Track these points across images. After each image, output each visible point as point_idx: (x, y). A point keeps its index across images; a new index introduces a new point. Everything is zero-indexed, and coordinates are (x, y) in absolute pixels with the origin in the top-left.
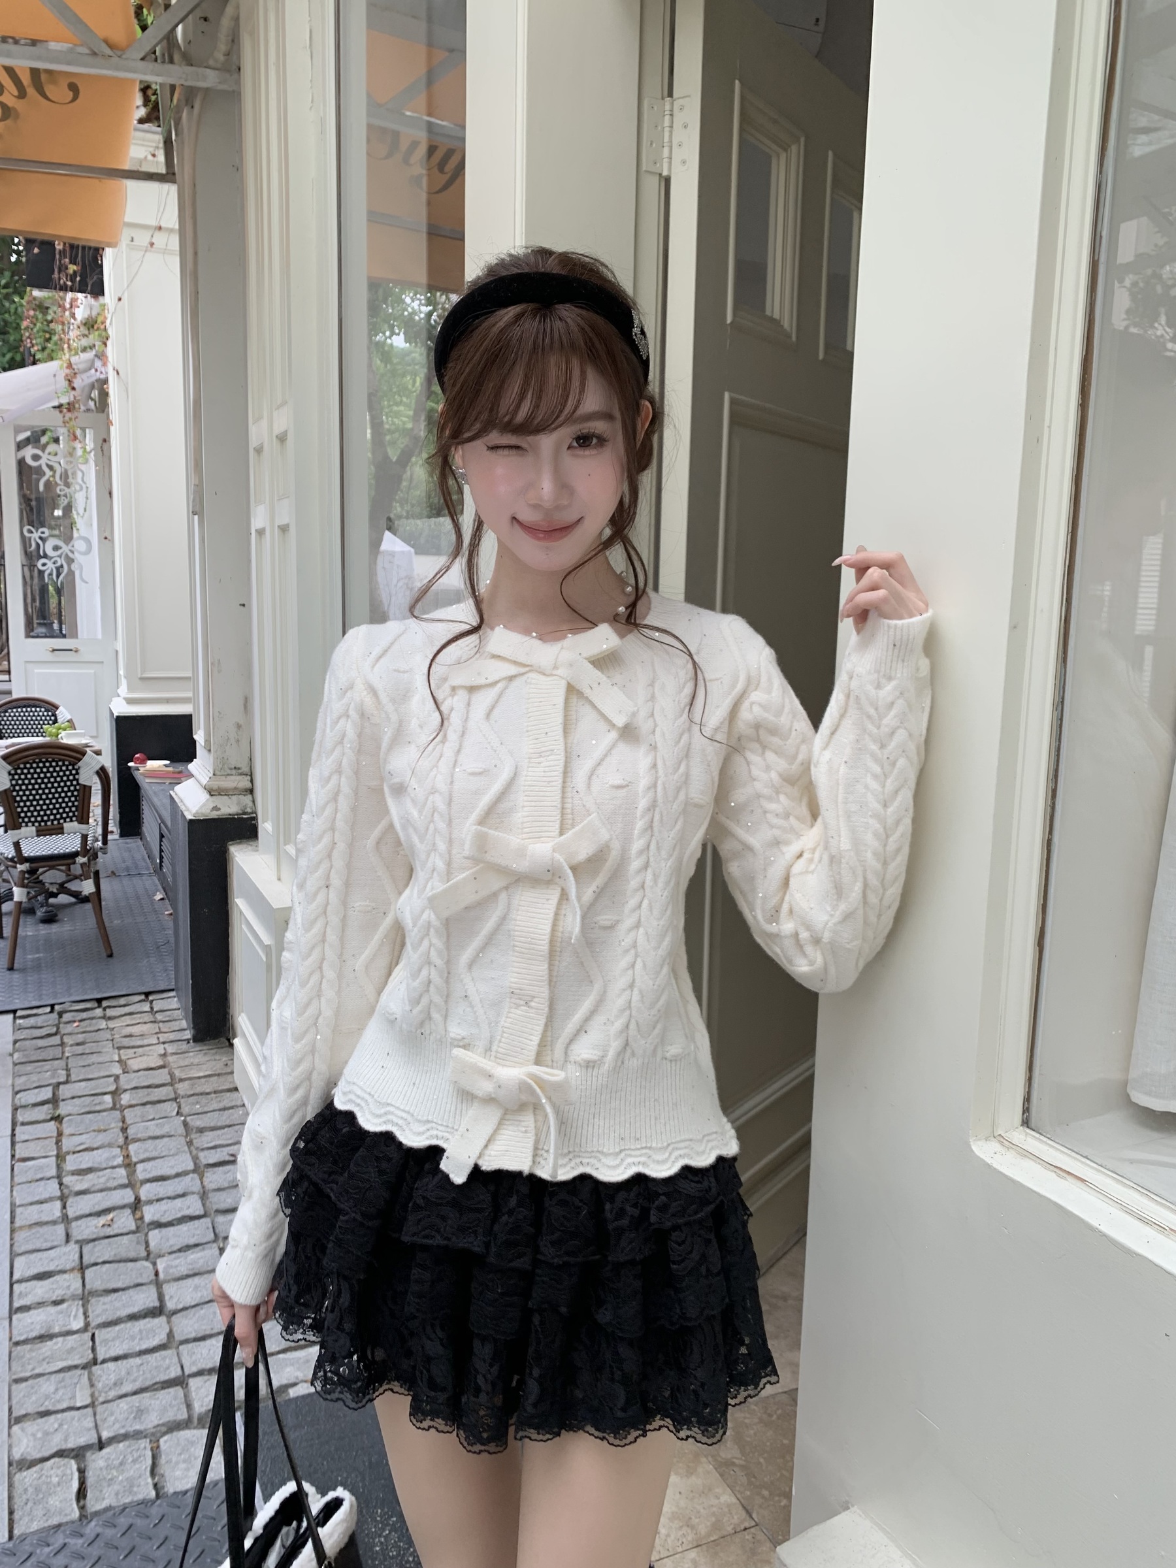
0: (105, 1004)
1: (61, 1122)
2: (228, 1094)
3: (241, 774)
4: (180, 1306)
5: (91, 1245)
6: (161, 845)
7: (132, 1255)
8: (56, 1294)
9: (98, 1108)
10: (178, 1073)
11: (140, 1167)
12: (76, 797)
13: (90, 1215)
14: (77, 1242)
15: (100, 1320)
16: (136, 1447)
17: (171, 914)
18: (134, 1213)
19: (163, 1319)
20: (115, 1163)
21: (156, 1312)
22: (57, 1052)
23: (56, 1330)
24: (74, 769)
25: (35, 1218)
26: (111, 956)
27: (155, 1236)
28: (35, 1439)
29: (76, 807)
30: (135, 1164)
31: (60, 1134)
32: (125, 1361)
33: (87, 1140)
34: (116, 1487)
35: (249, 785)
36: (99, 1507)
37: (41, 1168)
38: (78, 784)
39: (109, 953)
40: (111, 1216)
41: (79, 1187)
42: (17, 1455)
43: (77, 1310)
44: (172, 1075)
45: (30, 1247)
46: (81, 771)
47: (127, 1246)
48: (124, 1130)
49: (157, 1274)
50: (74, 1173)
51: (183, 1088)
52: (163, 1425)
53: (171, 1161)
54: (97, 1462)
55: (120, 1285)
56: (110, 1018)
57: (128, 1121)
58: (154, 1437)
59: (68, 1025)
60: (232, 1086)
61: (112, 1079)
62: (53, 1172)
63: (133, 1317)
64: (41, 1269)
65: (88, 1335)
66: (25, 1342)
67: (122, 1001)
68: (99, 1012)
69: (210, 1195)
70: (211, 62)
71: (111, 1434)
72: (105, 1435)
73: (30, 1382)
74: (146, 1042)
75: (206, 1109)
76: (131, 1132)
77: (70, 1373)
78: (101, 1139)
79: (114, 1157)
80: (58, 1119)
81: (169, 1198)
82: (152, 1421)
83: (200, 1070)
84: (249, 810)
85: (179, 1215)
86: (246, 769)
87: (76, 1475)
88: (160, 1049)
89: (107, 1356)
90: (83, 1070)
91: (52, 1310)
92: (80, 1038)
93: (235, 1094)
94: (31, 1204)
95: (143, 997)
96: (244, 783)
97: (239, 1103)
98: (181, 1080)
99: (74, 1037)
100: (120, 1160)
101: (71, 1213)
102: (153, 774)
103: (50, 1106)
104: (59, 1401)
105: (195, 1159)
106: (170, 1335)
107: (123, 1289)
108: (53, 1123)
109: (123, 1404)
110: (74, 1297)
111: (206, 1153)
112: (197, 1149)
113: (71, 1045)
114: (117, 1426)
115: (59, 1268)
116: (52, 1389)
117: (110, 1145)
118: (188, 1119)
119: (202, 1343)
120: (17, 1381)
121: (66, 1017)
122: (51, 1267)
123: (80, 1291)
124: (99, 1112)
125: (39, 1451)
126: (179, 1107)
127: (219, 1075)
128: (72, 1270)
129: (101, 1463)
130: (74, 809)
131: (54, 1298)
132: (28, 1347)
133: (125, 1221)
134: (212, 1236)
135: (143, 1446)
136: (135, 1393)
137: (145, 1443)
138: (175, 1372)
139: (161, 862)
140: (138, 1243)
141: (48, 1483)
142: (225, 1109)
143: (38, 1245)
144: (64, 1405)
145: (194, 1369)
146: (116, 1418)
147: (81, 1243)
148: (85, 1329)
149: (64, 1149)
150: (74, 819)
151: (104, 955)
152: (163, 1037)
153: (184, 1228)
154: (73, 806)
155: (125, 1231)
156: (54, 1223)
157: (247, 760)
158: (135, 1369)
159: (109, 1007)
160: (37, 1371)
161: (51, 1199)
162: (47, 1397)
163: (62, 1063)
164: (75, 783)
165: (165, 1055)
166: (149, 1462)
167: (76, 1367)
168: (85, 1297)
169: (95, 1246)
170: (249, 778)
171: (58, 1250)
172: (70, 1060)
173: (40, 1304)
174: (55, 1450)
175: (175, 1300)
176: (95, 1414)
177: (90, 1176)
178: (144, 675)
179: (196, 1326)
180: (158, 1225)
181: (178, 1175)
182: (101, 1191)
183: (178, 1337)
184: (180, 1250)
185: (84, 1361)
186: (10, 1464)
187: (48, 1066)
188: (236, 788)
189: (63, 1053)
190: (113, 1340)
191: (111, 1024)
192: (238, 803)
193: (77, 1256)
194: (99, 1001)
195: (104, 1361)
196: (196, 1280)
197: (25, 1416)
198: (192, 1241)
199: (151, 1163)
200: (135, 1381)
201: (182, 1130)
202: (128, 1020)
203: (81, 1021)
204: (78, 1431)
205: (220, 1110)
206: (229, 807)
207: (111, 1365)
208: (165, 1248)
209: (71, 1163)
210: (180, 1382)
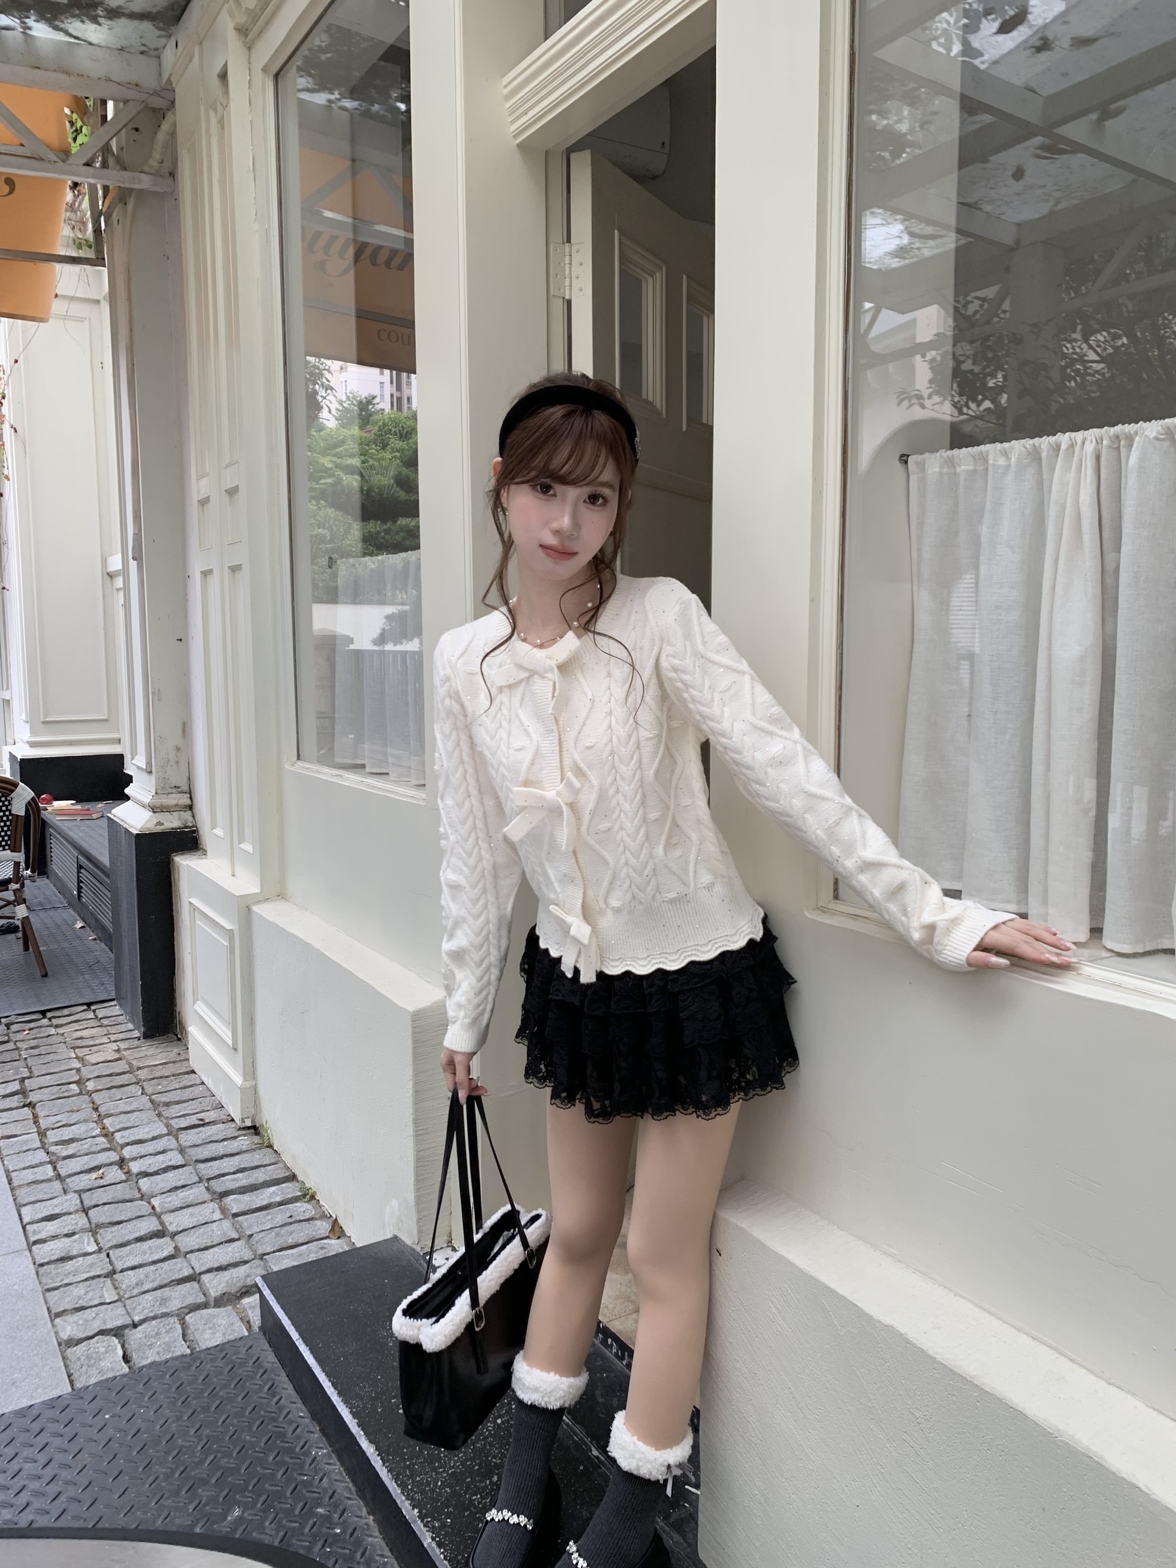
0: (49, 1015)
1: (34, 1107)
2: (186, 1076)
3: (180, 792)
4: (181, 1229)
5: (88, 1193)
6: (79, 877)
7: (127, 1197)
8: (67, 1229)
9: (66, 1094)
10: (135, 1063)
11: (117, 1136)
12: (8, 826)
13: (81, 1172)
14: (75, 1192)
15: (111, 1244)
16: (167, 1322)
17: (95, 939)
18: (121, 1168)
19: (167, 1239)
20: (94, 1134)
21: (159, 1234)
22: (15, 1055)
23: (75, 1252)
24: (6, 800)
25: (31, 1178)
26: (45, 975)
27: (145, 1183)
28: (78, 1325)
29: (9, 836)
30: (113, 1133)
31: (35, 1117)
32: (141, 1269)
33: (64, 1118)
34: (156, 1350)
35: (189, 802)
36: (145, 1363)
37: (25, 1142)
38: (11, 814)
39: (44, 973)
40: (101, 1171)
41: (65, 1153)
42: (64, 1336)
43: (89, 1239)
44: (130, 1065)
45: (33, 1199)
46: (13, 802)
47: (120, 1191)
48: (96, 1109)
49: (153, 1208)
50: (57, 1144)
51: (142, 1074)
52: (186, 1307)
53: (147, 1129)
54: (135, 1336)
55: (122, 1218)
56: (57, 1026)
57: (98, 1102)
58: (181, 1316)
59: (18, 1034)
60: (188, 1070)
61: (74, 1071)
62: (38, 1144)
63: (140, 1239)
64: (48, 1213)
65: (104, 1255)
66: (48, 1263)
67: (66, 1012)
68: (45, 1022)
69: (187, 1150)
70: (146, 169)
71: (142, 1317)
72: (136, 1319)
73: (62, 1289)
74: (97, 1042)
75: (168, 1089)
76: (102, 1109)
77: (95, 1281)
78: (74, 1117)
79: (92, 1129)
80: (31, 1105)
81: (151, 1155)
82: (175, 1305)
83: (156, 1059)
84: (190, 824)
85: (163, 1166)
86: (186, 788)
87: (119, 1346)
88: (114, 1046)
89: (125, 1267)
90: (44, 1066)
91: (67, 1240)
92: (33, 1043)
93: (193, 1076)
94: (24, 1169)
95: (85, 1007)
96: (184, 800)
97: (198, 1082)
98: (139, 1068)
99: (27, 1042)
100: (98, 1131)
101: (63, 1172)
102: (61, 812)
103: (20, 1096)
104: (91, 1300)
105: (167, 1126)
106: (176, 1248)
107: (126, 1221)
108: (26, 1108)
109: (148, 1296)
110: (83, 1230)
111: (176, 1120)
112: (167, 1118)
113: (26, 1049)
114: (146, 1311)
115: (64, 1211)
116: (82, 1292)
117: (85, 1121)
118: (153, 1097)
119: (206, 1252)
120: (48, 1290)
121: (14, 1028)
122: (57, 1211)
123: (88, 1225)
124: (68, 1097)
125: (84, 1332)
126: (143, 1089)
127: (174, 1062)
128: (77, 1211)
129: (139, 1335)
130: (6, 838)
131: (66, 1232)
132: (53, 1266)
133: (115, 1174)
134: (197, 1179)
135: (172, 1321)
136: (155, 1289)
137: (174, 1320)
138: (187, 1272)
139: (79, 892)
140: (131, 1189)
141: (97, 1353)
142: (185, 1087)
143: (39, 1197)
144: (97, 1302)
145: (204, 1269)
146: (144, 1306)
147: (79, 1192)
148: (100, 1250)
149: (43, 1127)
150: (7, 847)
151: (38, 975)
152: (113, 1038)
153: (170, 1174)
154: (6, 835)
155: (117, 1181)
156: (49, 1180)
157: (186, 779)
158: (151, 1274)
159: (55, 1017)
160: (65, 1282)
161: (41, 1164)
162: (79, 1298)
163: (22, 1063)
164: (7, 813)
165: (118, 1051)
166: (180, 1331)
167: (99, 1276)
168: (94, 1230)
169: (92, 1194)
170: (188, 795)
171: (60, 1199)
172: (29, 1060)
173: (54, 1237)
174: (97, 1330)
175: (175, 1225)
176: (125, 1306)
177: (75, 1144)
178: (47, 719)
179: (198, 1241)
180: (146, 1174)
181: (154, 1138)
182: (87, 1154)
183: (183, 1250)
184: (169, 1191)
185: (105, 1271)
186: (60, 1344)
187: (9, 1066)
188: (176, 805)
189: (20, 1055)
190: (127, 1256)
191: (60, 1031)
192: (180, 819)
193: (78, 1201)
194: (43, 1013)
195: (122, 1271)
196: (190, 1210)
197: (64, 1311)
198: (180, 1184)
199: (127, 1132)
200: (153, 1281)
201: (149, 1105)
202: (76, 1026)
203: (30, 1030)
204: (115, 1317)
205: (181, 1088)
206: (172, 822)
207: (130, 1273)
208: (156, 1190)
209: (52, 1136)
210: (193, 1278)
